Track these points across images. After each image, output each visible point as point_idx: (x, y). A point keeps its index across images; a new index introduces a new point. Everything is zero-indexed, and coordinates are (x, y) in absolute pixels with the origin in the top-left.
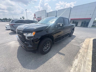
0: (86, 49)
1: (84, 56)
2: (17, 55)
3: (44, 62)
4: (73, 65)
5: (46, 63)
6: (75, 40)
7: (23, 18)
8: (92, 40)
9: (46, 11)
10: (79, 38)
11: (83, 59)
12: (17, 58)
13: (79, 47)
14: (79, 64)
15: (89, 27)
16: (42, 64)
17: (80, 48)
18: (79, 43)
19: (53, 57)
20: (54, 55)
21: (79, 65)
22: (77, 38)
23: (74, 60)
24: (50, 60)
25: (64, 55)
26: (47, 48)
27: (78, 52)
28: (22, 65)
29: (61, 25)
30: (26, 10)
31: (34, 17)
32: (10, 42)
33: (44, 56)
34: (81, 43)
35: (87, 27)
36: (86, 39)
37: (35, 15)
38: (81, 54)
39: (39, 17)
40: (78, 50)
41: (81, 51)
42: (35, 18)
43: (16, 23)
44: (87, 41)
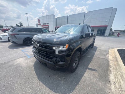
0: (115, 61)
1: (117, 70)
2: (37, 77)
4: (111, 81)
6: (99, 51)
7: (21, 25)
8: (116, 50)
11: (118, 73)
13: (106, 59)
14: (116, 79)
15: (107, 35)
17: (108, 61)
19: (85, 74)
20: (85, 72)
21: (117, 81)
22: (100, 49)
23: (109, 75)
24: (82, 78)
25: (95, 70)
26: (75, 64)
27: (108, 66)
29: (90, 34)
30: (27, 13)
31: (38, 23)
32: (17, 60)
33: (74, 74)
34: (107, 54)
35: (104, 36)
36: (109, 50)
38: (112, 67)
39: (45, 24)
40: (108, 64)
41: (111, 64)
43: (19, 31)
44: (112, 52)
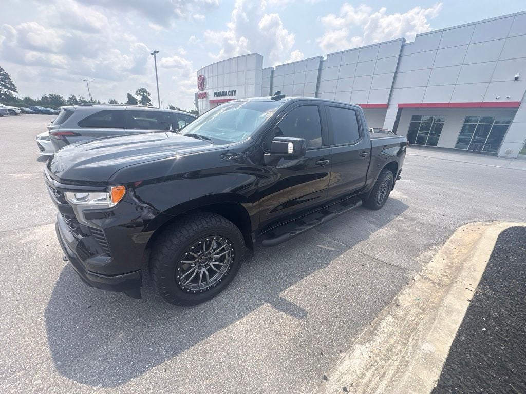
0: (444, 286)
2: (47, 301)
3: (174, 351)
4: (333, 378)
5: (184, 355)
8: (493, 232)
9: (259, 58)
10: (425, 218)
11: (405, 344)
12: (42, 320)
13: (404, 270)
14: (369, 375)
16: (159, 362)
17: (405, 281)
18: (413, 250)
19: (238, 323)
21: (365, 381)
23: (349, 348)
24: (210, 338)
26: (210, 270)
27: (388, 300)
28: (55, 360)
34: (427, 247)
35: (496, 155)
36: (460, 229)
37: (202, 82)
38: (401, 313)
40: (393, 294)
41: (406, 298)
42: (204, 96)
44: (468, 239)
